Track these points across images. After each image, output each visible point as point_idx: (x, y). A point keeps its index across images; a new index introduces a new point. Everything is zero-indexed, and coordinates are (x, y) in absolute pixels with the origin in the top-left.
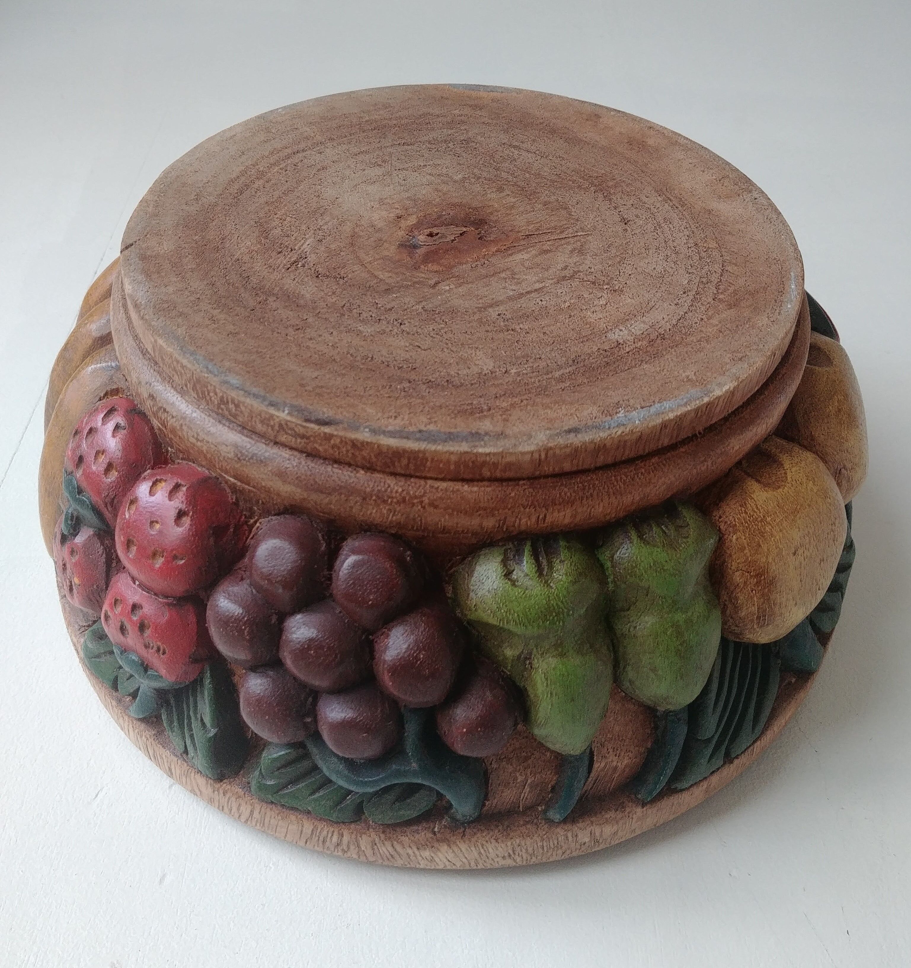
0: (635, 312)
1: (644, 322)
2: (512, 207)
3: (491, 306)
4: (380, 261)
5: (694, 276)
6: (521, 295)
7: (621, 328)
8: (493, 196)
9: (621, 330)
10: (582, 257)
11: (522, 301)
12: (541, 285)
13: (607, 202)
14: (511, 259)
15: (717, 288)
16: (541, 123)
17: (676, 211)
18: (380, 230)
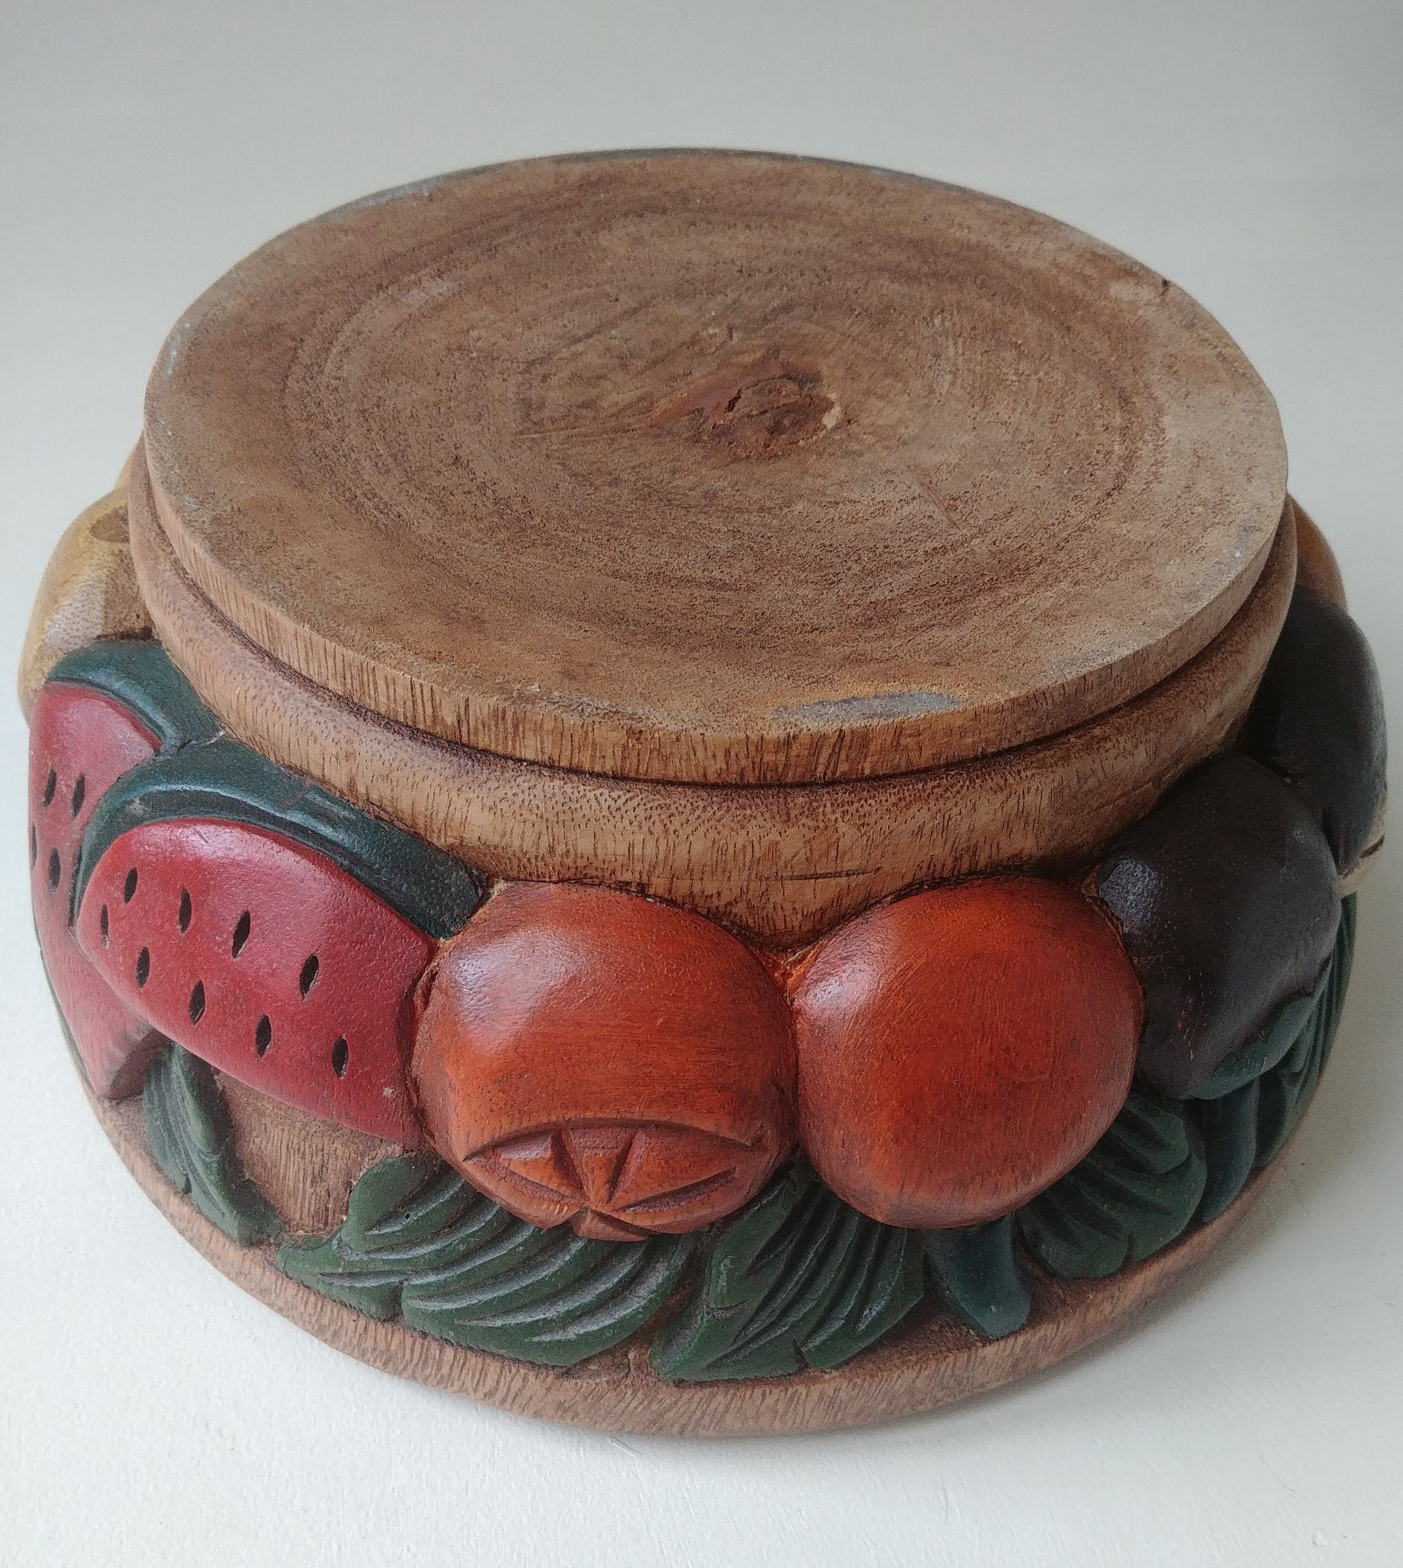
0: (423, 320)
1: (408, 306)
2: (674, 472)
3: (635, 311)
4: (829, 348)
5: (334, 374)
6: (598, 331)
7: (441, 298)
8: (718, 485)
9: (440, 294)
10: (522, 396)
11: (593, 324)
12: (573, 349)
13: (500, 494)
14: (639, 393)
15: (295, 358)
16: (693, 649)
17: (368, 487)
18: (867, 393)
